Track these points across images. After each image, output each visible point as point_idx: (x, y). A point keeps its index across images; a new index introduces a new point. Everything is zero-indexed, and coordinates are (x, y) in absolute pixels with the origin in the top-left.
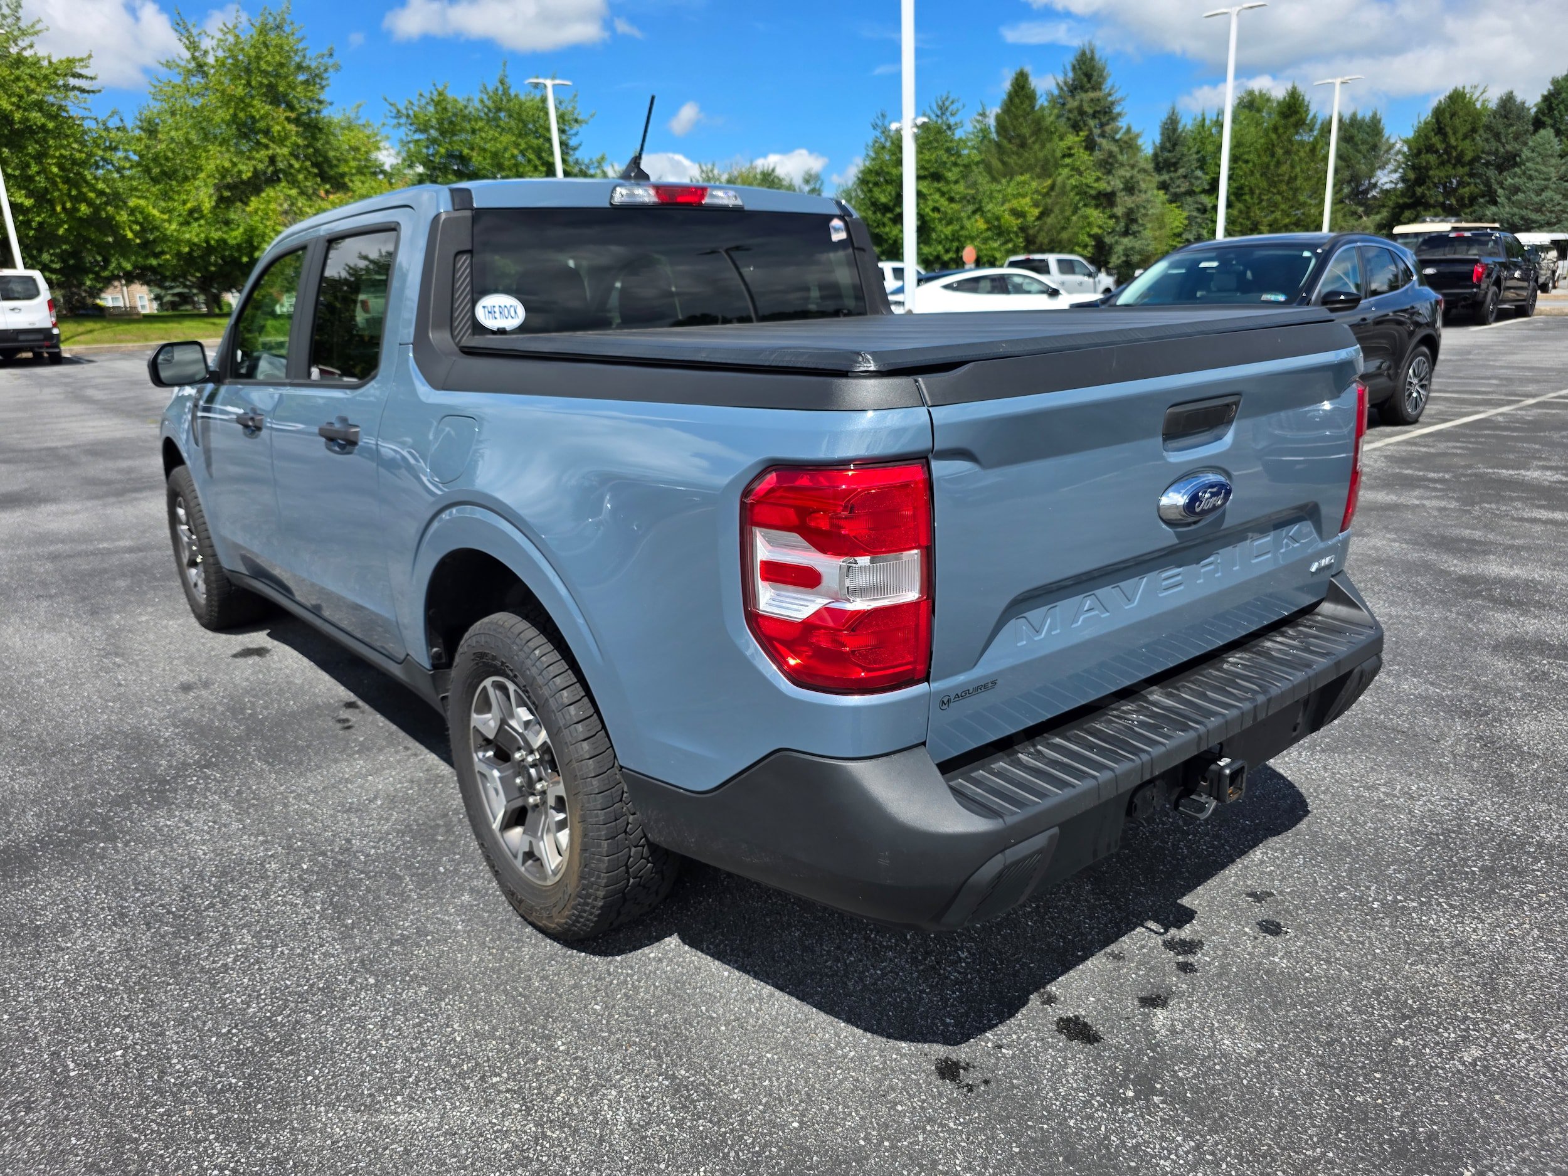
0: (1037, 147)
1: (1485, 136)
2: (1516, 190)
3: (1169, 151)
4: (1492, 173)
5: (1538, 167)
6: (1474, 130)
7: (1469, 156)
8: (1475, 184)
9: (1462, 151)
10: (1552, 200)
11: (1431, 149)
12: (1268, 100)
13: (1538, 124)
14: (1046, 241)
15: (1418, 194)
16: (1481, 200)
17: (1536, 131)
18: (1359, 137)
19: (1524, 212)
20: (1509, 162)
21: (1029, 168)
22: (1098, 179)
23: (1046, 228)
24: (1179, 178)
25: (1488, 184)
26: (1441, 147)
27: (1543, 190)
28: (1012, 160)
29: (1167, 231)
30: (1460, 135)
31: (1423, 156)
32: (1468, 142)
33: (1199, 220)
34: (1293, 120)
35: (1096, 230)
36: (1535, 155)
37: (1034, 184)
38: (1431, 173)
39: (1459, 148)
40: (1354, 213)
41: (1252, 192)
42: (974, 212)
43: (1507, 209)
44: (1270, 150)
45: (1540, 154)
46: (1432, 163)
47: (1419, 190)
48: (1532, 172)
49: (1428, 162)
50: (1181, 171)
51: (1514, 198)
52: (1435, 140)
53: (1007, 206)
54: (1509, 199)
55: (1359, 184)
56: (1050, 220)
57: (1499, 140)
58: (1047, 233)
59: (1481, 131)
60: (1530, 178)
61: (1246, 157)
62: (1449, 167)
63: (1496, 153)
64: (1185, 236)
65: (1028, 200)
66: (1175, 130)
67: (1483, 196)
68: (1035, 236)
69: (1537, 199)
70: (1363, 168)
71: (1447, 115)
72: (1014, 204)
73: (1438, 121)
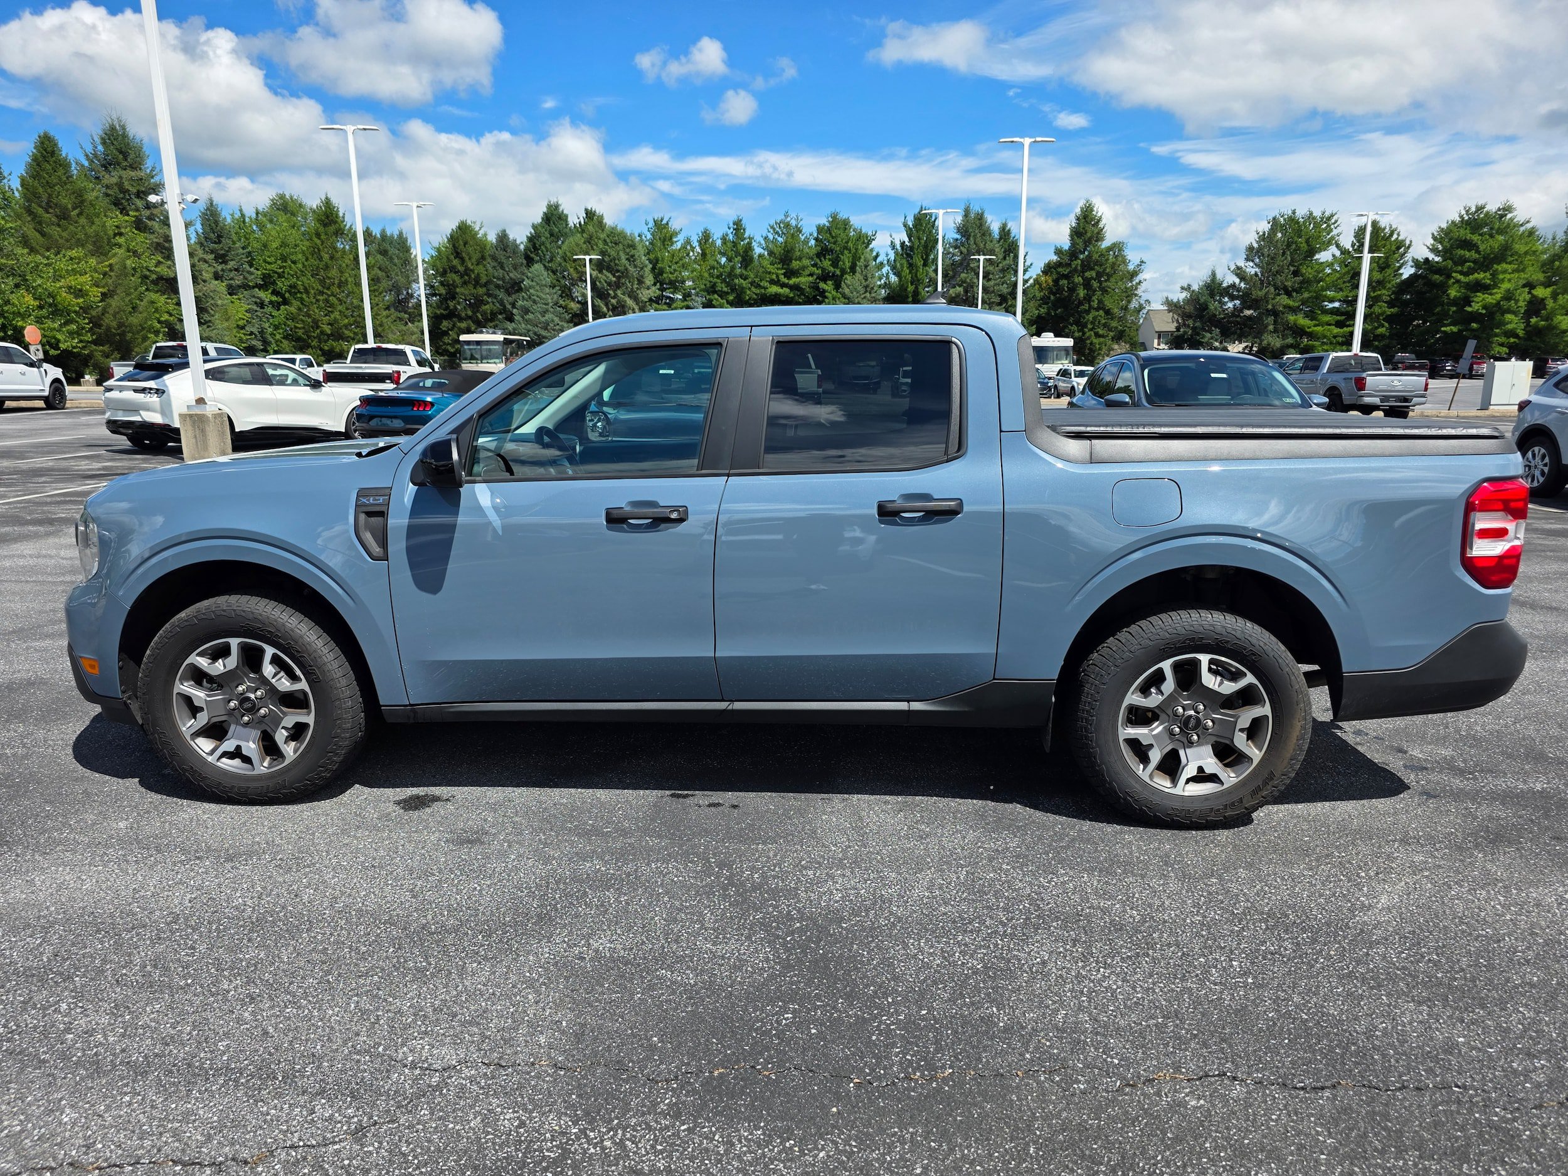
0: (83, 220)
1: (492, 264)
2: (526, 311)
3: (215, 243)
4: (501, 295)
5: (539, 294)
6: (483, 258)
7: (484, 280)
8: (493, 303)
9: (478, 274)
10: (553, 321)
11: (453, 269)
12: (301, 205)
13: (530, 261)
14: (114, 324)
15: (451, 307)
16: (500, 317)
17: (528, 266)
18: (392, 251)
19: (536, 329)
20: (515, 287)
21: (80, 244)
22: (159, 263)
23: (111, 311)
24: (231, 270)
25: (502, 303)
26: (461, 269)
27: (545, 312)
28: (54, 231)
29: (232, 324)
30: (474, 260)
31: (448, 275)
32: (481, 267)
33: (259, 314)
34: (332, 228)
35: (165, 317)
36: (534, 284)
37: (93, 261)
38: (458, 290)
39: (476, 272)
40: (401, 319)
41: (307, 292)
42: (17, 286)
43: (523, 326)
44: (316, 252)
45: (538, 284)
46: (458, 282)
47: (451, 304)
48: (535, 297)
49: (454, 281)
50: (232, 264)
51: (527, 317)
52: (456, 262)
53: (62, 283)
54: (523, 317)
55: (398, 293)
56: (115, 302)
57: (502, 268)
58: (114, 316)
59: (489, 260)
60: (535, 302)
61: (294, 258)
62: (471, 287)
63: (503, 279)
64: (249, 329)
65: (87, 278)
66: (216, 223)
67: (501, 313)
68: (100, 318)
69: (543, 319)
70: (401, 280)
71: (461, 243)
72: (72, 281)
73: (454, 246)
